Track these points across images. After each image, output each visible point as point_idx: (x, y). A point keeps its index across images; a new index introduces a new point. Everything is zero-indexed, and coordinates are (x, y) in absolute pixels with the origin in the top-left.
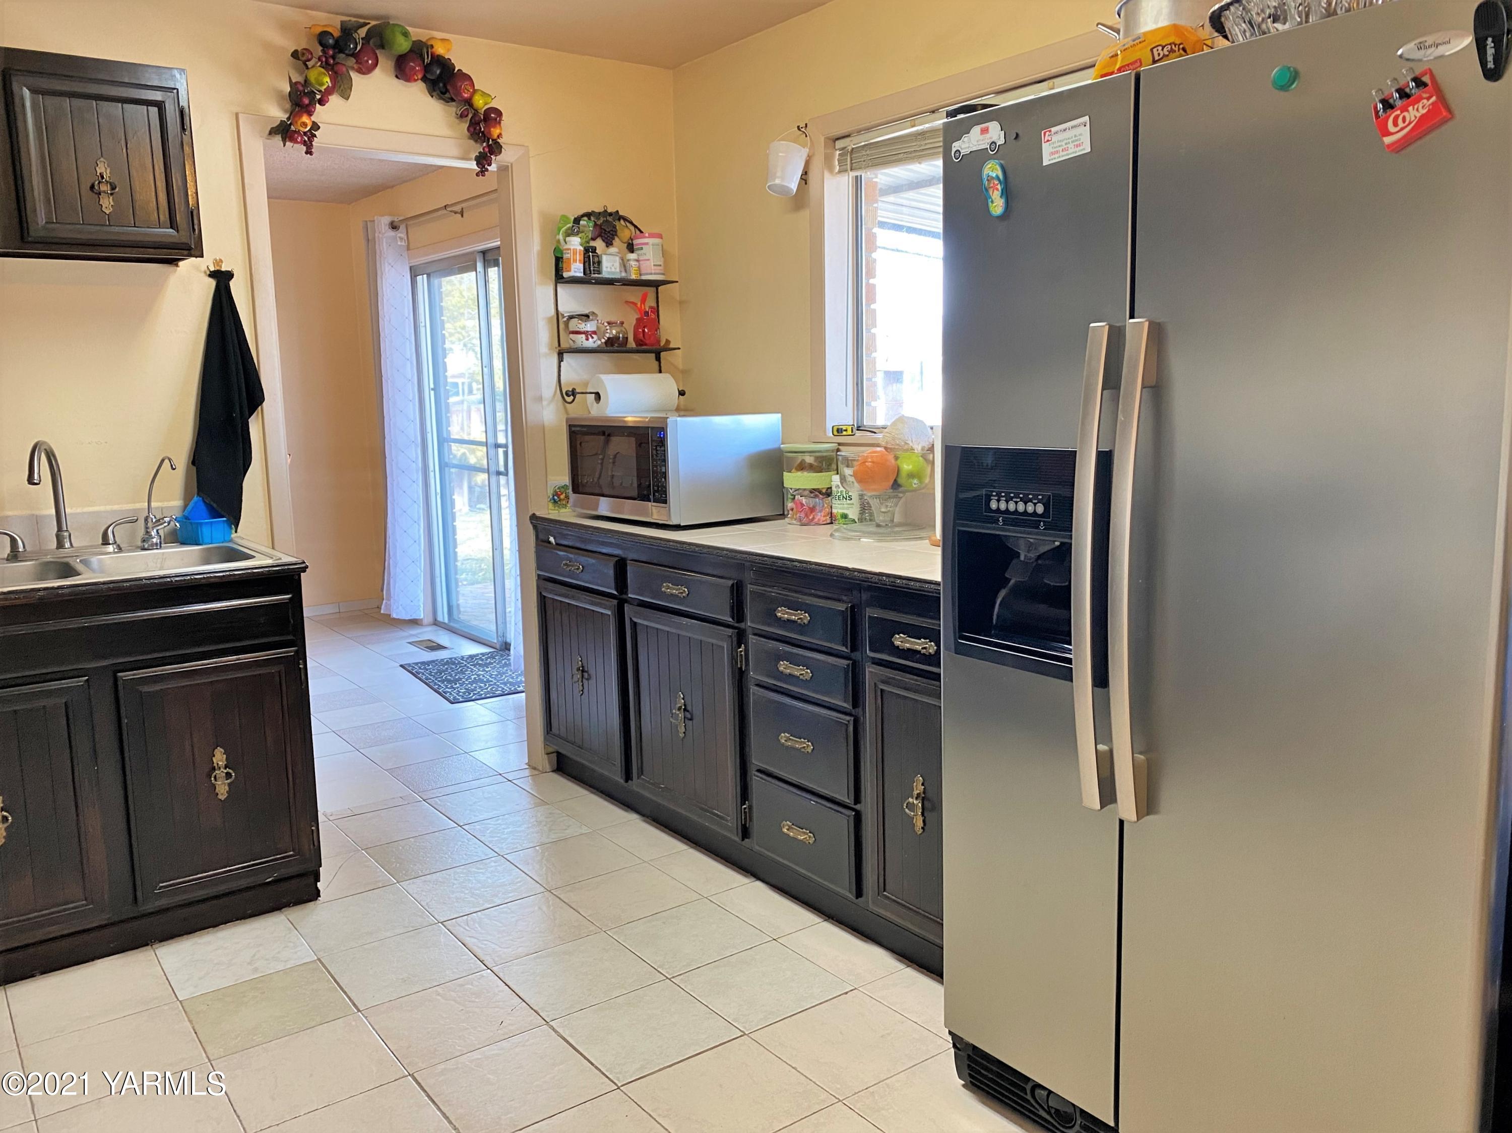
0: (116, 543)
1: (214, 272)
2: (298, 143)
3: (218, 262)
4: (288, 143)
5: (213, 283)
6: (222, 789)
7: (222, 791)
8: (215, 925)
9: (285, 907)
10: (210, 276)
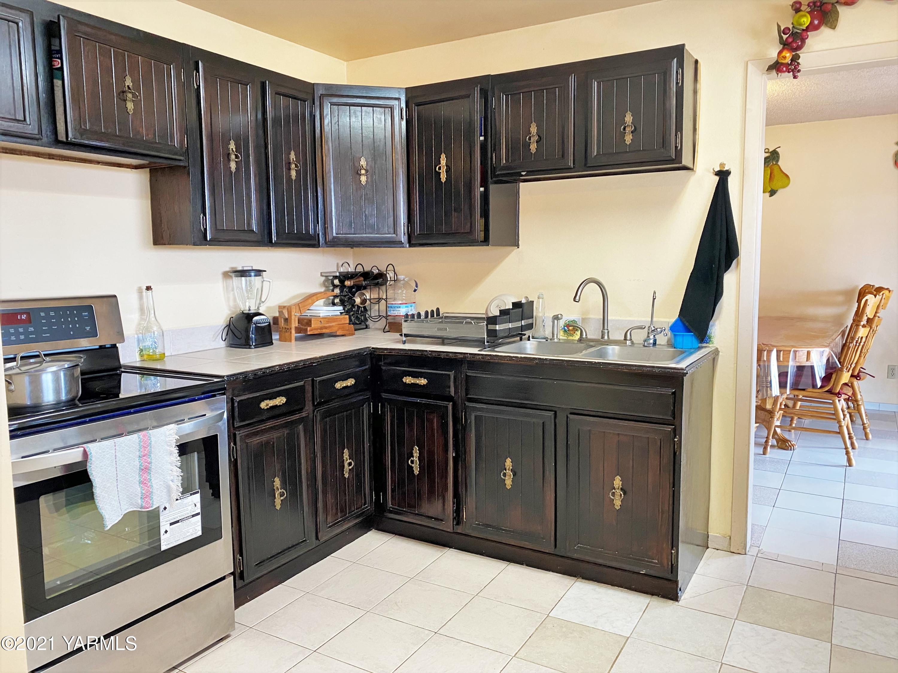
0: (631, 340)
1: (718, 171)
2: (784, 72)
3: (722, 165)
4: (780, 74)
5: (717, 178)
6: (618, 503)
7: (618, 504)
8: (613, 584)
9: (656, 595)
10: (716, 175)
